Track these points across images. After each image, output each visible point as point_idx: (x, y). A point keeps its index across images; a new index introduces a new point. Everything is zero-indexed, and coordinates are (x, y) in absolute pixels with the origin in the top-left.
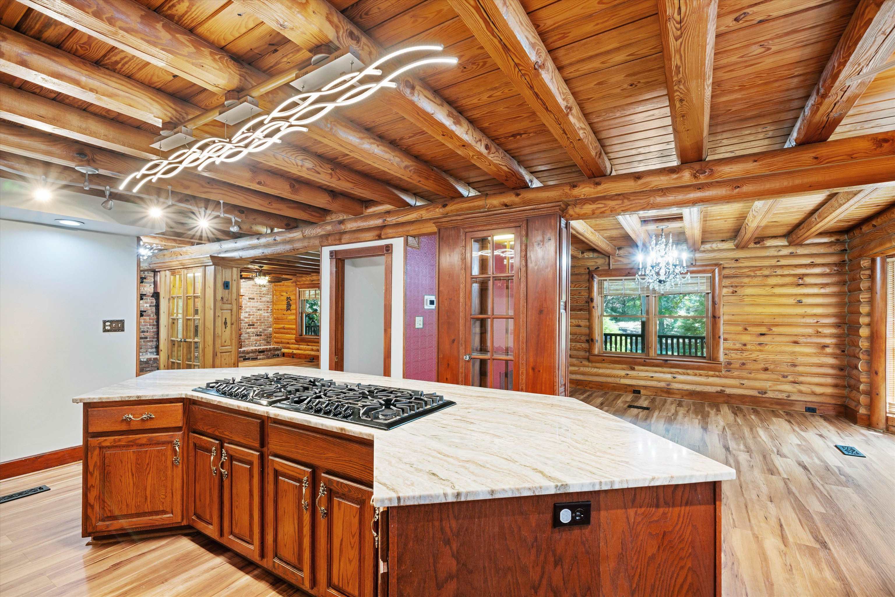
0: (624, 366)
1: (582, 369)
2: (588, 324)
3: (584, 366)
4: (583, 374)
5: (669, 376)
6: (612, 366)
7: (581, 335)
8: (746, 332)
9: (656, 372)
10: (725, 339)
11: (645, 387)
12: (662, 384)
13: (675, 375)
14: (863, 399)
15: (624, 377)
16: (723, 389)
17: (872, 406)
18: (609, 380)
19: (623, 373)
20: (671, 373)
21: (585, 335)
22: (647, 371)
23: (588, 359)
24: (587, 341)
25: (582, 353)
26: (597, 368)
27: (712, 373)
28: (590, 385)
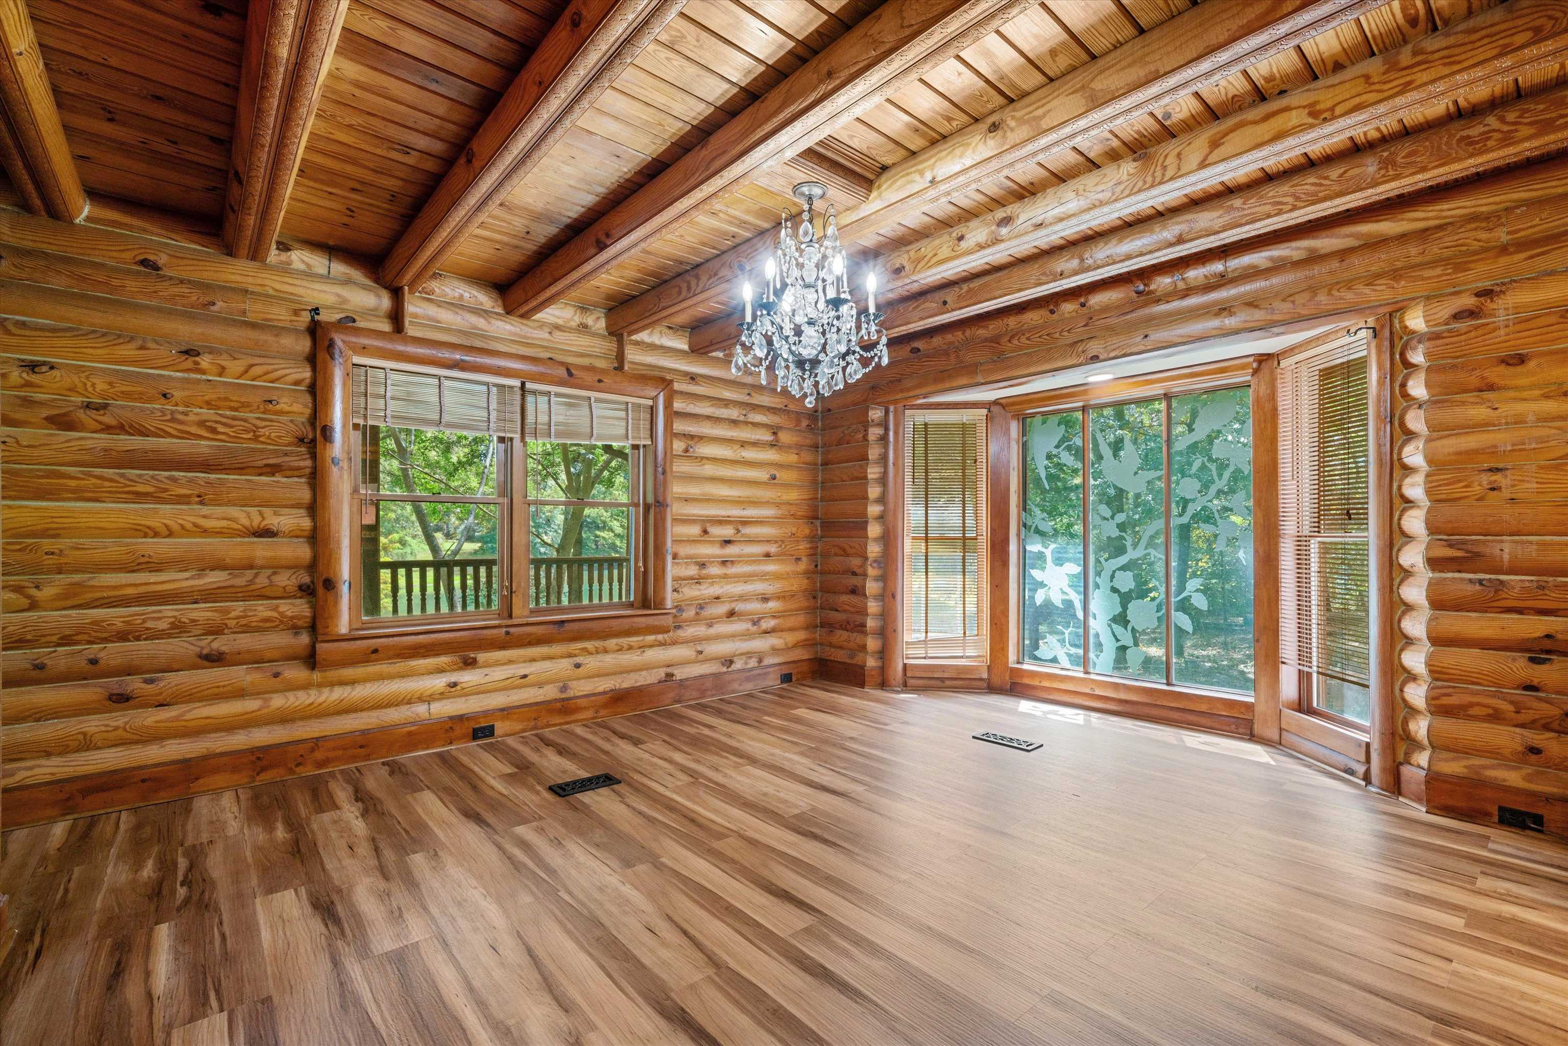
0: (443, 660)
1: (278, 702)
2: (306, 523)
3: (293, 687)
4: (285, 718)
5: (565, 664)
6: (401, 666)
7: (276, 567)
8: (706, 538)
9: (533, 660)
10: (675, 556)
11: (506, 712)
12: (550, 692)
13: (578, 660)
14: (872, 644)
15: (442, 696)
16: (669, 670)
17: (884, 654)
18: (393, 715)
19: (439, 682)
20: (570, 656)
21: (293, 567)
22: (510, 662)
23: (311, 660)
24: (307, 591)
25: (281, 640)
26: (342, 683)
27: (650, 638)
28: (319, 755)
